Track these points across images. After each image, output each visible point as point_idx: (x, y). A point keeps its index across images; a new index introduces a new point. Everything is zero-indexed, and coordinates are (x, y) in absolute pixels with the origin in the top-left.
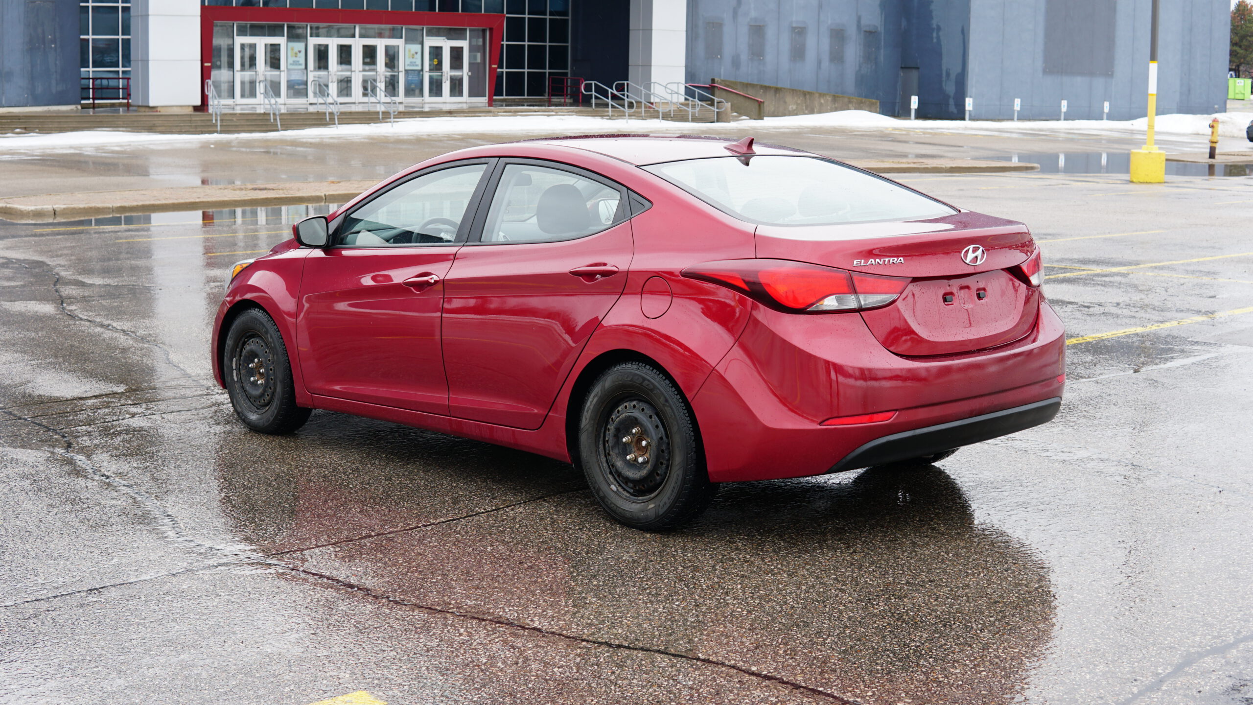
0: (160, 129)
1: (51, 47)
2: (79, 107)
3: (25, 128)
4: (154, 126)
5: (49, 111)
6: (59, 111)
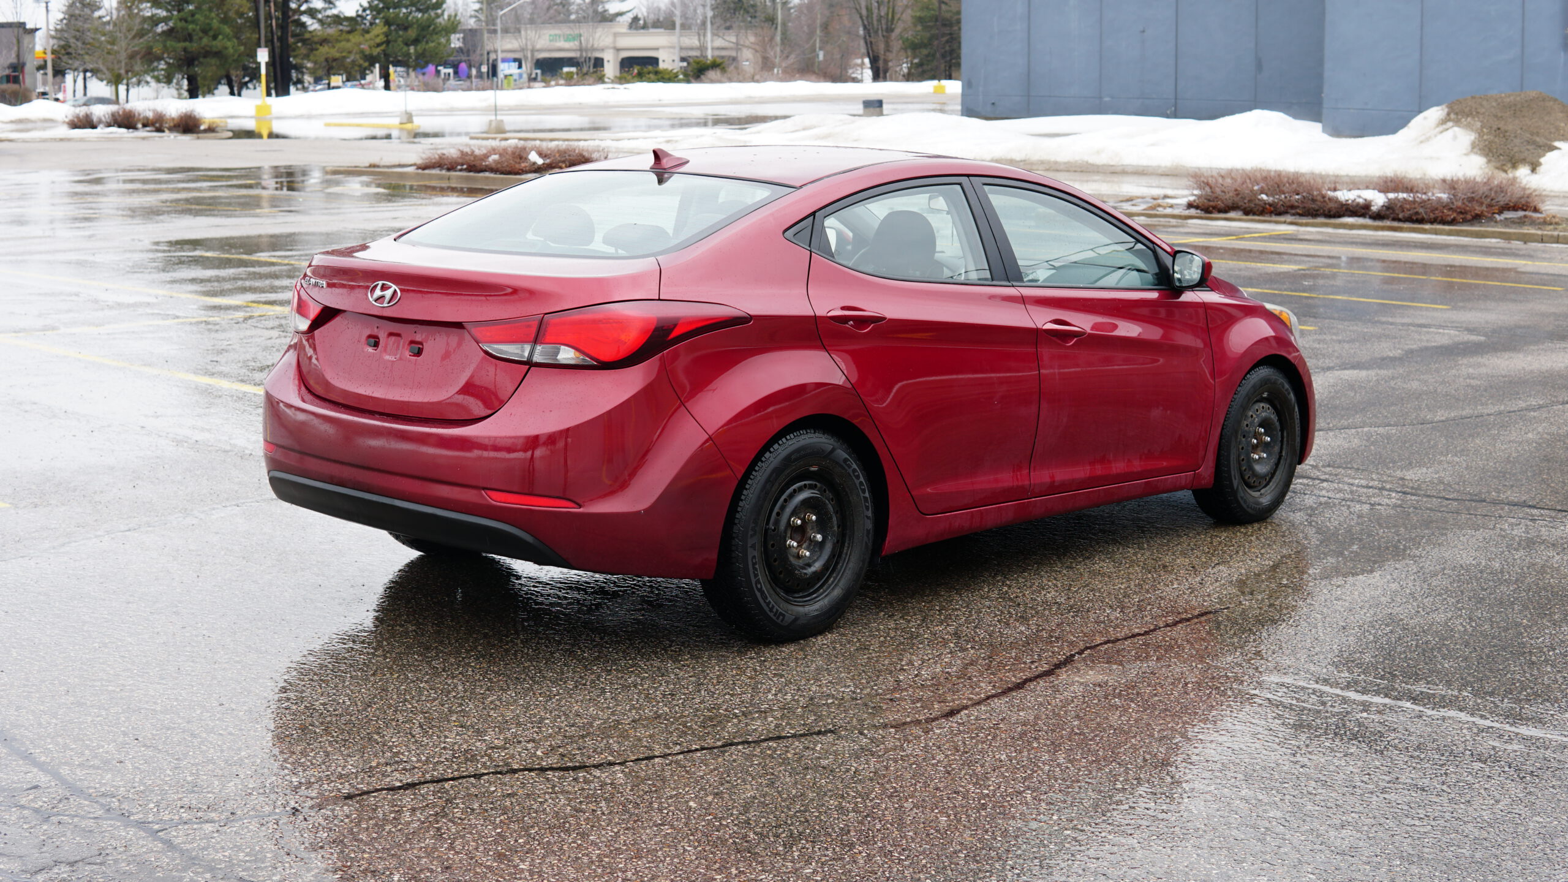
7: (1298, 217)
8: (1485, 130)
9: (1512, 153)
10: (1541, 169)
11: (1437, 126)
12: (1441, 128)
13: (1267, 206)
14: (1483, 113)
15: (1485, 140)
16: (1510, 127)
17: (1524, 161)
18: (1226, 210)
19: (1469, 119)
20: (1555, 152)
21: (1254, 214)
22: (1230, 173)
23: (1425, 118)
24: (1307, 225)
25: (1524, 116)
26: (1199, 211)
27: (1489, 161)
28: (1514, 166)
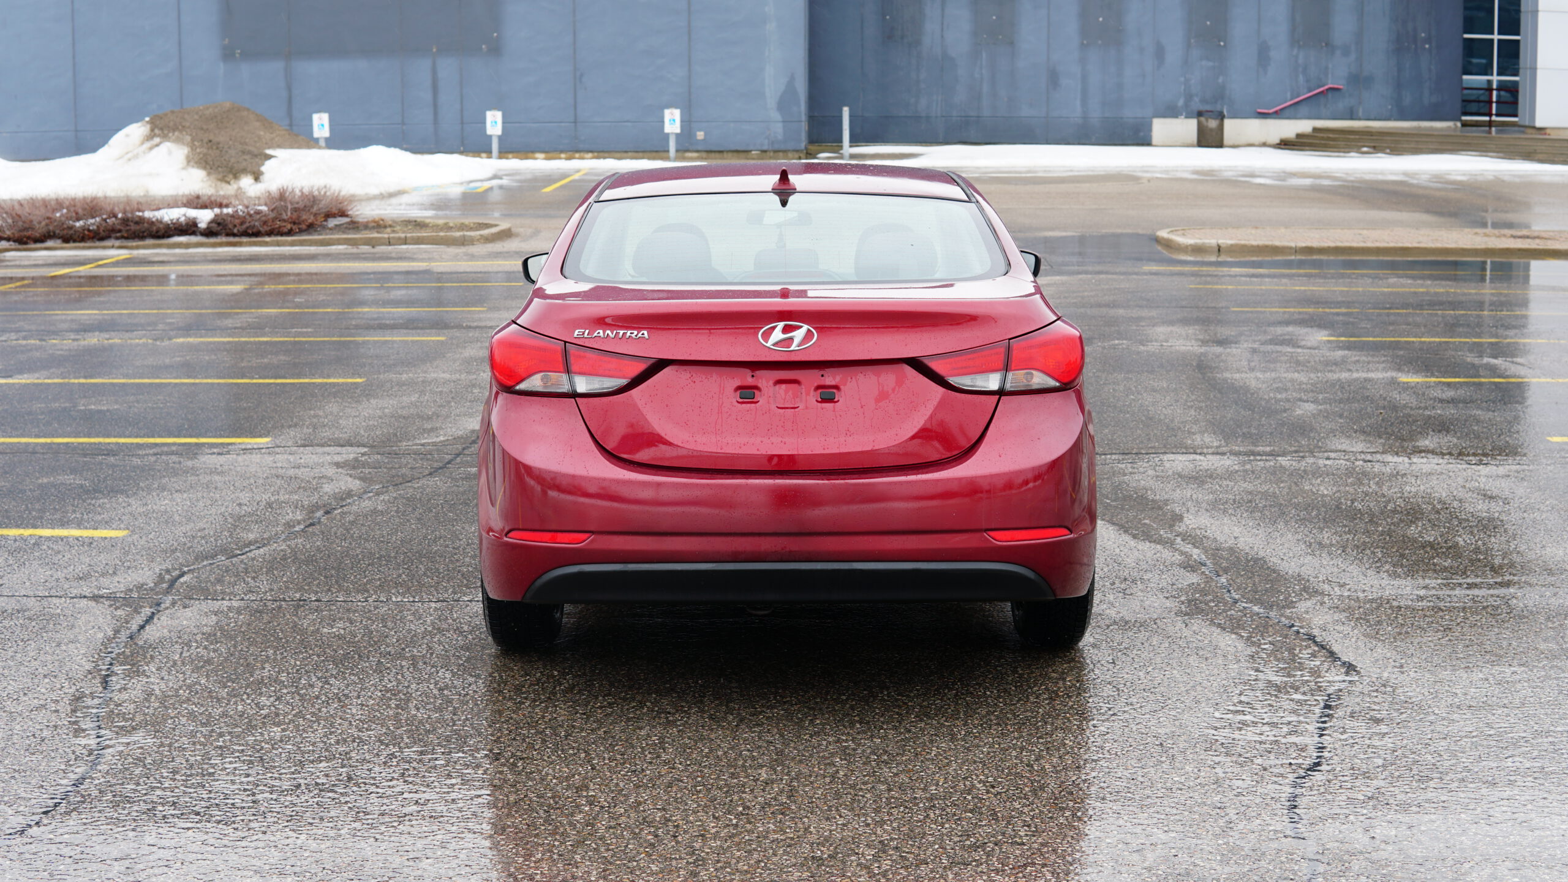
0: (1540, 156)
1: (1425, 48)
2: (1459, 124)
3: (1374, 147)
4: (1535, 152)
5: (1419, 128)
6: (1431, 129)
7: (123, 240)
8: (196, 143)
9: (230, 164)
10: (263, 178)
11: (142, 143)
12: (148, 145)
13: (86, 232)
14: (189, 127)
15: (199, 153)
16: (221, 139)
17: (244, 171)
18: (42, 239)
19: (176, 133)
20: (273, 160)
21: (75, 241)
22: (33, 202)
23: (127, 136)
24: (137, 247)
25: (226, 127)
26: (11, 243)
27: (209, 174)
28: (236, 177)
